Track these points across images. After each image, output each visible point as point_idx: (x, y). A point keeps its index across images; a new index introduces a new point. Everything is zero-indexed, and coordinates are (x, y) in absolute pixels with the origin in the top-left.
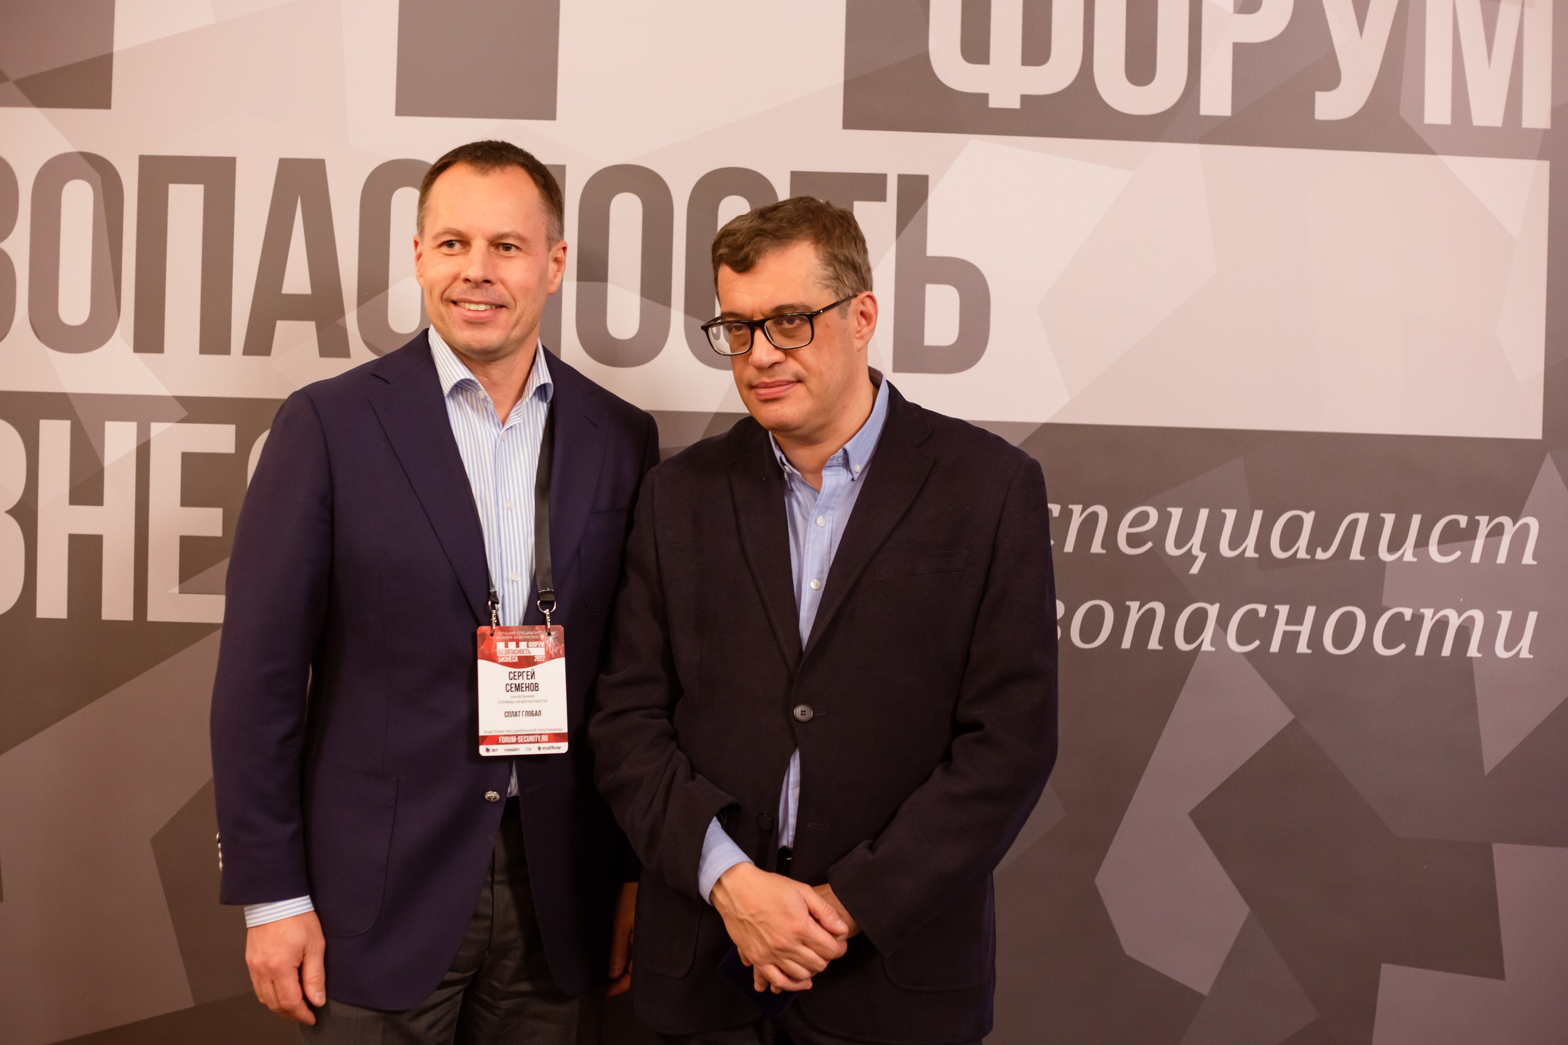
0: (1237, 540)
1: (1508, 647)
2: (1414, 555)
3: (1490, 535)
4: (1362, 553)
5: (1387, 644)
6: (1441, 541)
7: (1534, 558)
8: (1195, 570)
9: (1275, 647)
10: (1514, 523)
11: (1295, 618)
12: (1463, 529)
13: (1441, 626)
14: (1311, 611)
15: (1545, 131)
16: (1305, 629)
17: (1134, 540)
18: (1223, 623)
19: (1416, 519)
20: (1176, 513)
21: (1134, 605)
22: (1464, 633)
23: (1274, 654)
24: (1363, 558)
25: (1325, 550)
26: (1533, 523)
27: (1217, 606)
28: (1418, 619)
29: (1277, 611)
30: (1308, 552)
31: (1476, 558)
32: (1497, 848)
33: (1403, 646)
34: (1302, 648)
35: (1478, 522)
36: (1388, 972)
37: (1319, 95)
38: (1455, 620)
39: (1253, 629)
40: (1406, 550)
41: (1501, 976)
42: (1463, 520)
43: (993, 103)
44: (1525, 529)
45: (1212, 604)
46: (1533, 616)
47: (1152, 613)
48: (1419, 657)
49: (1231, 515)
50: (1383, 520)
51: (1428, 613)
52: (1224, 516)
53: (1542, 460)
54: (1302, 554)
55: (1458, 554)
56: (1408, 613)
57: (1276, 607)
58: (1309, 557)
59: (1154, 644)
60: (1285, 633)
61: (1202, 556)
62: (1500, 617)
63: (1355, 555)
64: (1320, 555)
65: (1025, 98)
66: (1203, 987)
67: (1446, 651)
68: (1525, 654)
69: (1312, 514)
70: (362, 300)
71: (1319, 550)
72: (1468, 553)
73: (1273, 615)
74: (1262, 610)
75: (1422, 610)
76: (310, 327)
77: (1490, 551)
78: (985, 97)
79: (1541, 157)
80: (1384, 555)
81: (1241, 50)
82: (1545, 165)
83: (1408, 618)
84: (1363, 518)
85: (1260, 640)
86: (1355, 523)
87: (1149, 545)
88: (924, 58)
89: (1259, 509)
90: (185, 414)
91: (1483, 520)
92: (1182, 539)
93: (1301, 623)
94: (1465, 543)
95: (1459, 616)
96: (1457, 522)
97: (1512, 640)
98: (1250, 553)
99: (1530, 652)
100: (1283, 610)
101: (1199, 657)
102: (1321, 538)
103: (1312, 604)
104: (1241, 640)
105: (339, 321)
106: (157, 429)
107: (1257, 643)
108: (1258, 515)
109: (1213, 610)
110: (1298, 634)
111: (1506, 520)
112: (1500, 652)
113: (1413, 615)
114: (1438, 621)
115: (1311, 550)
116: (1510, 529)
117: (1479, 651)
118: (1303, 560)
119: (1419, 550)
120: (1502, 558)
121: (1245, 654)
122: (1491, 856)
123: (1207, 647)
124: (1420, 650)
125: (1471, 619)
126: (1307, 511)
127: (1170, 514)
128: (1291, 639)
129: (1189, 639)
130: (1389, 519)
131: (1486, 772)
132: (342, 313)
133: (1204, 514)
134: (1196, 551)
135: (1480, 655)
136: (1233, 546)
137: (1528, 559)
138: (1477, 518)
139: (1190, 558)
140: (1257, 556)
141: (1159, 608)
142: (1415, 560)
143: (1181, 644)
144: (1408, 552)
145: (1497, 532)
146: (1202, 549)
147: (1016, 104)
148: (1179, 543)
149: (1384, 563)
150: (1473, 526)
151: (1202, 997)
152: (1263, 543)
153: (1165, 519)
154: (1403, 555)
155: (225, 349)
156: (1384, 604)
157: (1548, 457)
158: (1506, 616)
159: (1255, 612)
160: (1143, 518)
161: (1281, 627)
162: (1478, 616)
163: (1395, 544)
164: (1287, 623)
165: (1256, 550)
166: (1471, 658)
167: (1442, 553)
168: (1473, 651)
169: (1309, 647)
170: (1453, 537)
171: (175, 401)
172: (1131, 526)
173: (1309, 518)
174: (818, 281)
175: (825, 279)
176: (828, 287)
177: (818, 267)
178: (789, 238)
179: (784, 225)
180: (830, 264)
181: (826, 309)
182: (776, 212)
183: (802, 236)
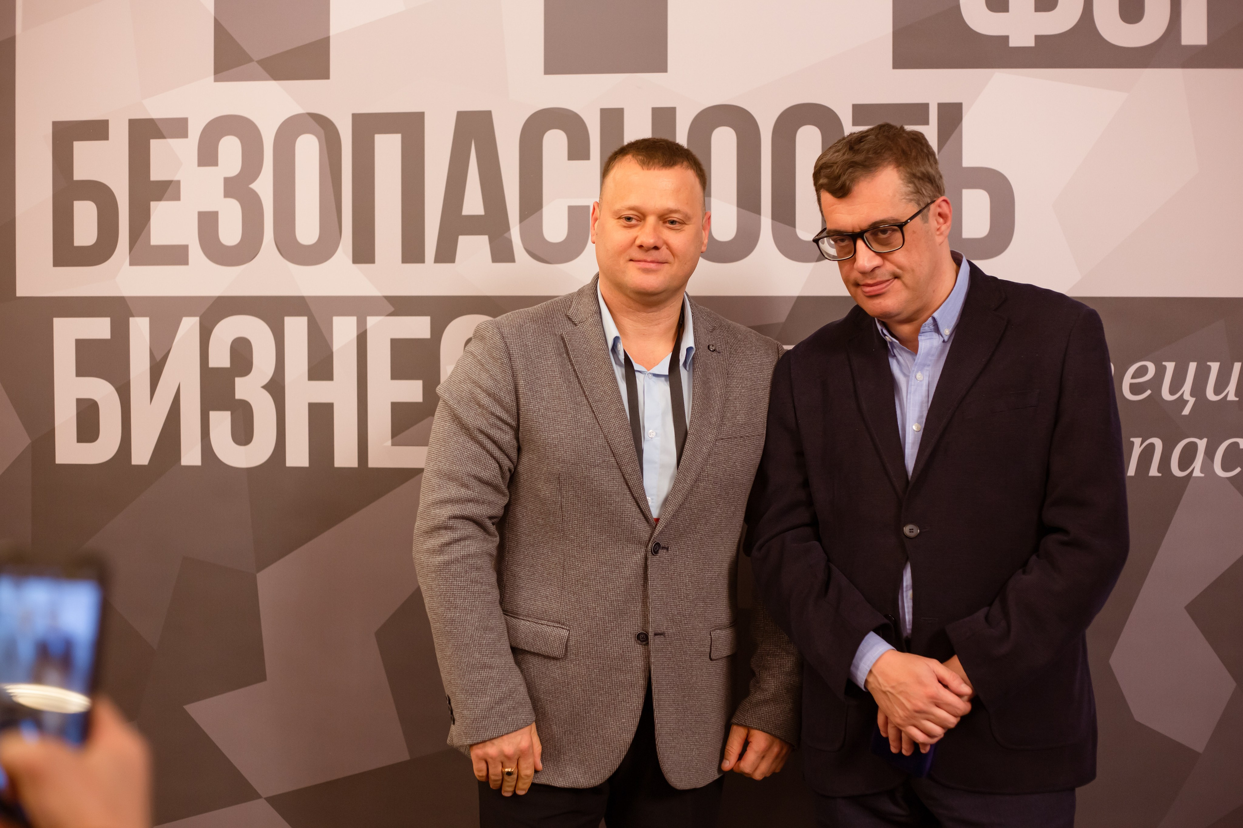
0: (1220, 386)
8: (1186, 411)
17: (1135, 389)
18: (1210, 454)
20: (1170, 366)
21: (1137, 441)
27: (1205, 440)
39: (1235, 459)
43: (1013, 43)
45: (1201, 439)
47: (1152, 446)
49: (1215, 367)
52: (1209, 368)
59: (1154, 472)
61: (1192, 401)
65: (1041, 38)
66: (1199, 746)
70: (523, 218)
74: (1242, 442)
76: (483, 240)
78: (1006, 38)
85: (1240, 468)
87: (1149, 392)
88: (956, 9)
89: (1238, 361)
90: (392, 309)
92: (1176, 386)
98: (1232, 397)
101: (1191, 481)
104: (1225, 468)
105: (506, 235)
106: (372, 321)
107: (1238, 470)
108: (1237, 367)
109: (1202, 444)
121: (1228, 478)
123: (1197, 473)
127: (1165, 367)
129: (1182, 468)
132: (507, 228)
133: (1193, 366)
134: (1187, 396)
136: (1217, 392)
139: (1182, 402)
140: (1237, 399)
141: (1158, 443)
143: (1176, 471)
146: (1192, 395)
147: (1029, 43)
148: (1172, 391)
151: (1198, 754)
153: (1160, 372)
155: (419, 258)
159: (1236, 444)
160: (1142, 371)
165: (1236, 395)
171: (384, 300)
172: (1133, 377)
174: (903, 197)
175: (908, 195)
176: (911, 200)
177: (902, 186)
178: (876, 166)
179: (871, 156)
180: (910, 182)
181: (912, 218)
182: (862, 144)
183: (886, 163)
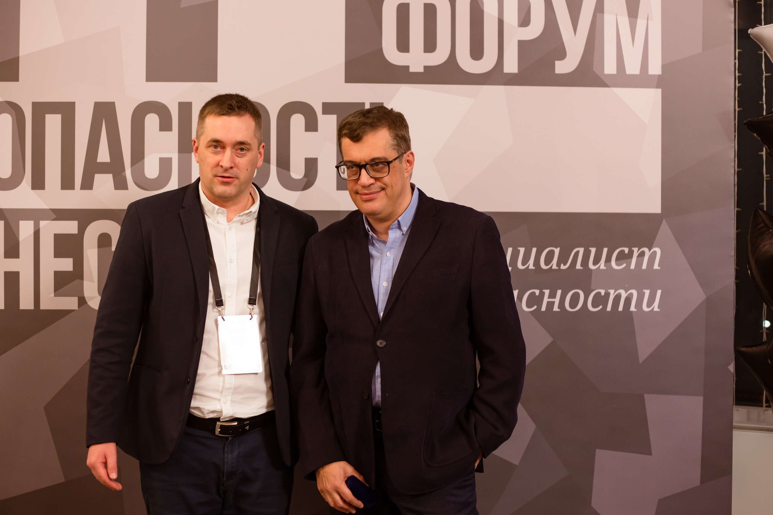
0: (525, 261)
1: (649, 305)
2: (605, 266)
3: (638, 256)
4: (581, 266)
5: (594, 306)
6: (617, 260)
7: (659, 266)
9: (544, 308)
10: (650, 251)
11: (552, 295)
12: (626, 254)
13: (618, 298)
14: (559, 292)
15: (659, 75)
16: (557, 300)
18: (520, 298)
19: (605, 250)
22: (628, 300)
23: (543, 312)
24: (582, 268)
25: (565, 265)
26: (658, 250)
28: (607, 295)
29: (544, 293)
30: (557, 266)
31: (633, 266)
32: (646, 396)
33: (601, 307)
34: (556, 308)
35: (633, 251)
36: (600, 453)
37: (557, 63)
38: (624, 295)
39: (534, 300)
40: (601, 264)
41: (649, 453)
42: (626, 250)
43: (411, 70)
44: (655, 253)
46: (659, 292)
48: (608, 312)
49: (522, 250)
50: (590, 251)
51: (612, 292)
52: (519, 251)
53: (661, 223)
54: (555, 267)
55: (624, 265)
56: (603, 292)
57: (544, 291)
58: (557, 268)
60: (548, 302)
62: (644, 293)
63: (578, 266)
64: (563, 267)
65: (425, 67)
66: (516, 461)
67: (621, 308)
68: (656, 309)
69: (559, 249)
70: (133, 164)
71: (562, 265)
72: (629, 265)
73: (542, 294)
74: (537, 292)
75: (609, 291)
76: (110, 177)
77: (639, 263)
78: (408, 67)
79: (657, 87)
80: (591, 266)
81: (522, 44)
82: (659, 91)
83: (603, 294)
84: (581, 250)
85: (537, 306)
86: (577, 253)
88: (381, 50)
89: (535, 247)
90: (54, 217)
91: (635, 250)
93: (555, 297)
94: (628, 260)
95: (626, 293)
96: (623, 251)
97: (650, 303)
98: (531, 267)
99: (658, 308)
100: (547, 292)
102: (562, 259)
103: (559, 289)
104: (528, 306)
105: (123, 174)
106: (43, 223)
107: (535, 307)
108: (534, 250)
110: (554, 302)
111: (646, 250)
112: (645, 308)
113: (605, 293)
114: (616, 295)
115: (558, 265)
116: (648, 253)
117: (635, 308)
118: (555, 270)
119: (607, 264)
120: (644, 266)
121: (531, 312)
122: (644, 400)
124: (609, 308)
125: (631, 294)
126: (556, 248)
128: (550, 305)
130: (593, 250)
131: (640, 363)
132: (124, 170)
133: (510, 250)
135: (636, 310)
136: (524, 263)
137: (656, 266)
138: (633, 249)
140: (534, 268)
142: (605, 268)
144: (602, 265)
145: (642, 254)
147: (422, 70)
149: (591, 270)
150: (631, 253)
151: (516, 466)
152: (537, 262)
154: (600, 266)
155: (72, 187)
156: (592, 288)
157: (664, 222)
158: (647, 292)
159: (534, 293)
161: (546, 300)
162: (635, 292)
163: (596, 262)
164: (549, 298)
165: (534, 265)
166: (632, 312)
167: (617, 265)
168: (633, 308)
169: (559, 308)
170: (621, 257)
171: (50, 211)
173: (557, 251)
174: (390, 146)
175: (393, 146)
176: (394, 149)
177: (391, 140)
178: (378, 126)
179: (375, 120)
180: (395, 139)
181: (395, 160)
182: (370, 114)
183: (383, 126)
